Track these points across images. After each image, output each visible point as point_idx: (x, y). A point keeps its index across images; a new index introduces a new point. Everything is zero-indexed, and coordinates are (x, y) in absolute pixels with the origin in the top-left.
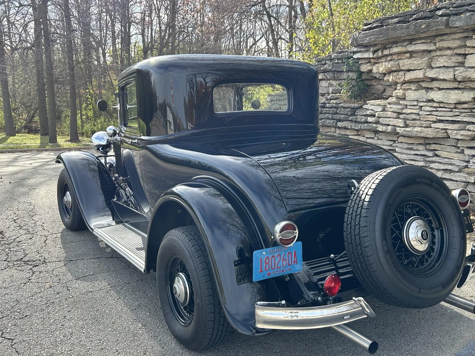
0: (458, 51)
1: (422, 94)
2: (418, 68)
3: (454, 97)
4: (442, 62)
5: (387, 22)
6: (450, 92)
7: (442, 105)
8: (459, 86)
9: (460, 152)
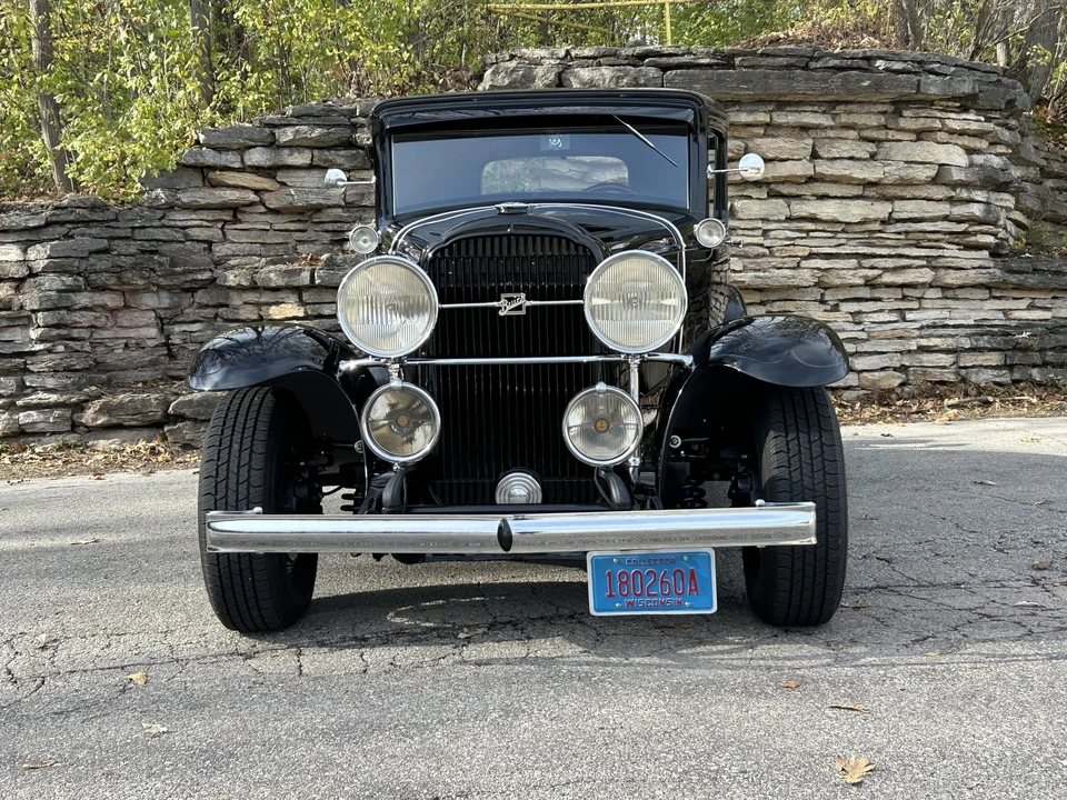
0: (875, 134)
1: (778, 208)
2: (796, 157)
3: (855, 211)
4: (845, 149)
5: (751, 60)
6: (848, 202)
7: (820, 227)
8: (866, 193)
9: (831, 311)
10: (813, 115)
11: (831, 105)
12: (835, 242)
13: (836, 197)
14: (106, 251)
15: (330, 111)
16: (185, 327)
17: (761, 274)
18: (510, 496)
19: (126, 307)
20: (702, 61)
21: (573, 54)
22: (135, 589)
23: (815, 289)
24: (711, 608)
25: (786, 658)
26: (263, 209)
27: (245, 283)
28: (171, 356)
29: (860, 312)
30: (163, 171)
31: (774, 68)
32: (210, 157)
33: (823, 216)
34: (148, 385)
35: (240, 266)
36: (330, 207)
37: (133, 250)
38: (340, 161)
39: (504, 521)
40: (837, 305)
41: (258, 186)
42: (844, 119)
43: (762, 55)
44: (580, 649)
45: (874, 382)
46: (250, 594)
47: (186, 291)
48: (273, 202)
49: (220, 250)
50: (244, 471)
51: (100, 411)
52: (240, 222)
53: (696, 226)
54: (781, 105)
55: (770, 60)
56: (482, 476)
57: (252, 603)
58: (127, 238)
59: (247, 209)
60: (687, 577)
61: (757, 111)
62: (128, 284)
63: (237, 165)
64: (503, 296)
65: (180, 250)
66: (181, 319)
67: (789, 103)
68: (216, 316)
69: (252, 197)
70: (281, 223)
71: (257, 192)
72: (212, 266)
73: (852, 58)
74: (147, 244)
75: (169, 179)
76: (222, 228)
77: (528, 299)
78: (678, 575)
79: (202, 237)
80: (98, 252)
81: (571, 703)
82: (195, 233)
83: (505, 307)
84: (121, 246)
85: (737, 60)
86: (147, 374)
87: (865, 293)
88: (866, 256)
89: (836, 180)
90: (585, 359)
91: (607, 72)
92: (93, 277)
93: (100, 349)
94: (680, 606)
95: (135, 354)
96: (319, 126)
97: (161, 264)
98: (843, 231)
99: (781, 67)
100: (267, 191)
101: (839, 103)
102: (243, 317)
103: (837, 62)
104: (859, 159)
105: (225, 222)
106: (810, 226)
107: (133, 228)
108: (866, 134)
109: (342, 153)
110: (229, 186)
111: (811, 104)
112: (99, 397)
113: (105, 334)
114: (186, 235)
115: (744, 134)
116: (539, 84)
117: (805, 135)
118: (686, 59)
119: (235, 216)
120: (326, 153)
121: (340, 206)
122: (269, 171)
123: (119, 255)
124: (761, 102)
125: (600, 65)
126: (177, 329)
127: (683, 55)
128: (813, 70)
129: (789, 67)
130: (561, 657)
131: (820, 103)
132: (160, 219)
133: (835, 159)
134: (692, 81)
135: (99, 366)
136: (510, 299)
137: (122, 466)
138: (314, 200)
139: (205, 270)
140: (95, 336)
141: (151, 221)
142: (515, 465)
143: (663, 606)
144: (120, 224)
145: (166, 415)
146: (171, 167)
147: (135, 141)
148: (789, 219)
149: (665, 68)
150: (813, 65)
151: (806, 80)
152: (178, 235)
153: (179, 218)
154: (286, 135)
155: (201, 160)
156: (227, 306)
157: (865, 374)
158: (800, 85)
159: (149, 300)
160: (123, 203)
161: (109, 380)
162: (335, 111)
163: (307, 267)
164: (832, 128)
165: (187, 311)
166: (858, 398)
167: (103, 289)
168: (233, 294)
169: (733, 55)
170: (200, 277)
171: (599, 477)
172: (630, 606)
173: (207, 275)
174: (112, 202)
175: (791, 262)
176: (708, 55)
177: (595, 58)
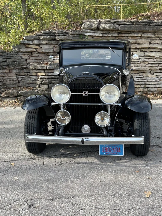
1: (142, 54)
2: (146, 43)
3: (158, 55)
4: (156, 42)
5: (138, 23)
6: (157, 53)
7: (151, 58)
8: (161, 51)
9: (152, 75)
10: (150, 35)
11: (154, 33)
12: (154, 61)
13: (154, 52)
14: (6, 61)
15: (50, 33)
16: (21, 77)
17: (138, 67)
18: (84, 129)
19: (10, 72)
20: (127, 23)
21: (101, 21)
22: (12, 141)
23: (149, 70)
24: (123, 155)
25: (137, 164)
26: (37, 52)
27: (33, 68)
28: (19, 82)
29: (158, 75)
30: (17, 45)
31: (142, 25)
32: (26, 42)
33: (151, 56)
34: (14, 88)
35: (32, 65)
36: (50, 52)
37: (11, 61)
38: (53, 43)
39: (83, 138)
40: (153, 74)
41: (36, 48)
42: (157, 36)
43: (140, 22)
44: (97, 160)
45: (160, 90)
46: (34, 148)
47: (22, 69)
48: (39, 51)
49: (28, 61)
50: (33, 128)
51: (5, 94)
52: (32, 55)
53: (124, 70)
54: (144, 33)
55: (142, 23)
56: (79, 125)
57: (34, 149)
58: (10, 58)
59: (34, 52)
60: (118, 149)
61: (139, 34)
62: (10, 68)
63: (32, 44)
64: (84, 92)
65: (21, 61)
66: (21, 75)
67: (145, 32)
68: (28, 74)
69: (35, 50)
70: (40, 55)
71: (36, 49)
72: (27, 64)
73: (159, 23)
74: (14, 60)
75: (18, 46)
76: (29, 56)
77: (88, 92)
78: (116, 148)
79: (25, 58)
80: (4, 61)
81: (95, 174)
82: (23, 57)
83: (84, 94)
84: (9, 60)
85: (135, 23)
86: (14, 86)
87: (159, 71)
88: (160, 64)
89: (154, 48)
90: (100, 104)
91: (108, 25)
92: (3, 67)
93: (5, 81)
94: (117, 154)
95: (12, 82)
96: (48, 36)
97: (17, 64)
98: (155, 59)
99: (144, 25)
100: (38, 49)
101: (156, 32)
102: (33, 75)
103: (156, 24)
104: (159, 44)
105: (29, 55)
106: (149, 58)
107: (11, 56)
108: (161, 39)
109: (53, 41)
110: (30, 48)
111: (150, 32)
112: (4, 91)
113: (6, 78)
114: (22, 58)
115: (136, 38)
116: (93, 27)
117: (148, 39)
118: (124, 23)
119: (31, 54)
120: (50, 41)
121: (52, 52)
122: (38, 45)
123: (8, 62)
124: (139, 32)
125: (106, 24)
126: (20, 77)
127: (123, 22)
128: (150, 25)
129: (145, 25)
130: (93, 162)
131: (152, 32)
132: (16, 54)
133: (154, 44)
134: (125, 28)
135: (5, 84)
136: (85, 93)
137: (9, 106)
138: (47, 51)
139: (25, 65)
140: (4, 78)
141: (15, 55)
142: (85, 123)
143: (113, 154)
144: (8, 56)
145: (18, 95)
146: (18, 44)
147: (11, 38)
148: (144, 56)
149: (120, 25)
150: (151, 24)
151: (149, 28)
152: (20, 58)
153: (20, 54)
154: (42, 38)
155: (25, 43)
156: (30, 72)
157: (158, 88)
158: (148, 28)
159: (14, 71)
160: (9, 51)
161: (7, 87)
162: (52, 33)
163: (46, 65)
164: (154, 37)
165: (22, 73)
166: (157, 93)
167: (5, 69)
168: (31, 70)
169: (134, 22)
170: (24, 67)
171: (102, 129)
172: (107, 154)
173: (26, 66)
174: (7, 51)
175: (144, 65)
176: (129, 22)
177: (105, 22)
